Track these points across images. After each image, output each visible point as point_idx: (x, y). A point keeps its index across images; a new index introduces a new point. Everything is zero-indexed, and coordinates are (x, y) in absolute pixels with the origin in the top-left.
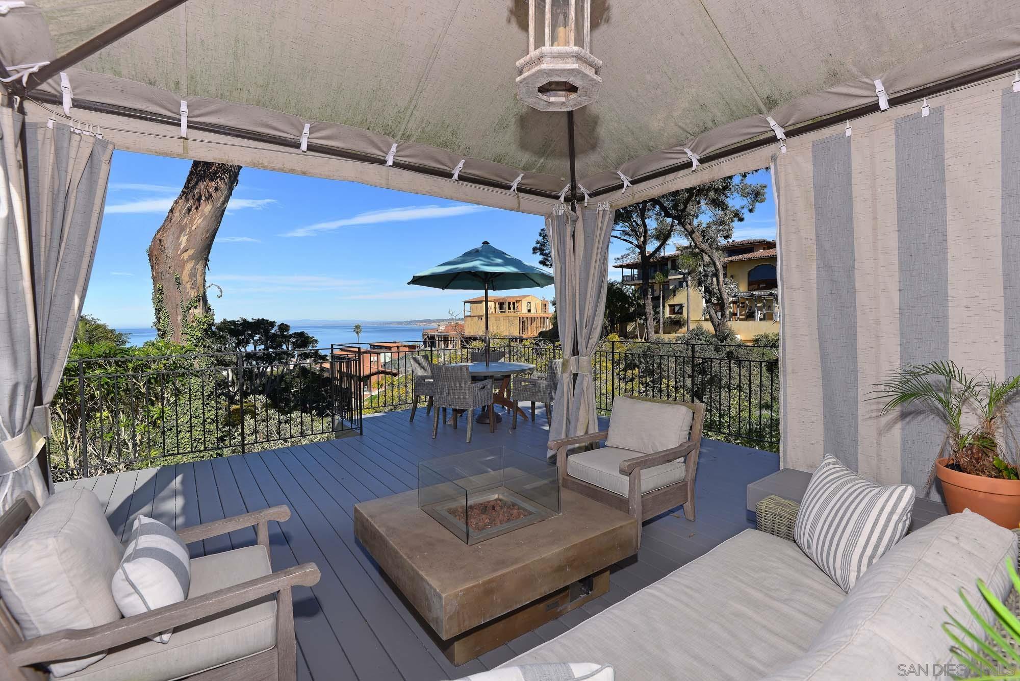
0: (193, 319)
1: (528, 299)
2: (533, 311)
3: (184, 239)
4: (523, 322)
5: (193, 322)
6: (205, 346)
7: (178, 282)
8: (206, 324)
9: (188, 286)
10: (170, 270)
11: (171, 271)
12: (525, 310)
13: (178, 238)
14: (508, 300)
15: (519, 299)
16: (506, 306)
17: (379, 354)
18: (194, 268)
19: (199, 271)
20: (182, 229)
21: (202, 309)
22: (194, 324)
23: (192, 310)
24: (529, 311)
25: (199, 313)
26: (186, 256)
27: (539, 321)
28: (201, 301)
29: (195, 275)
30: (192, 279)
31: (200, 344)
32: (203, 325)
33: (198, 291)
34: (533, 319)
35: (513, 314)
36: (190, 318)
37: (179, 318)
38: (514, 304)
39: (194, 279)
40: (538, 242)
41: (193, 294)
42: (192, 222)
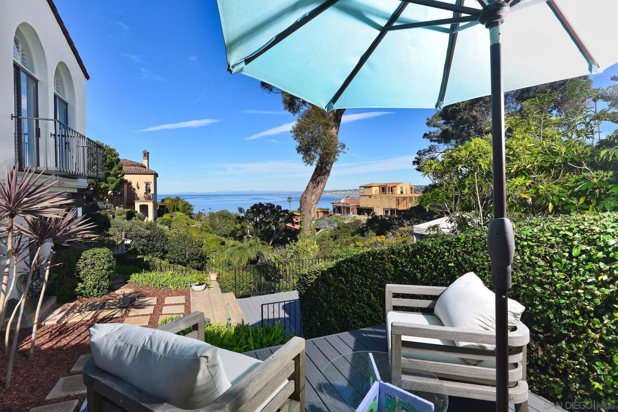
1: (401, 185)
2: (404, 193)
3: (313, 197)
4: (398, 200)
7: (310, 212)
12: (399, 192)
13: (311, 196)
14: (388, 186)
15: (394, 185)
16: (387, 189)
20: (313, 193)
24: (402, 193)
26: (313, 203)
27: (408, 199)
34: (404, 198)
35: (392, 195)
37: (309, 224)
38: (392, 188)
40: (416, 158)
42: (317, 190)
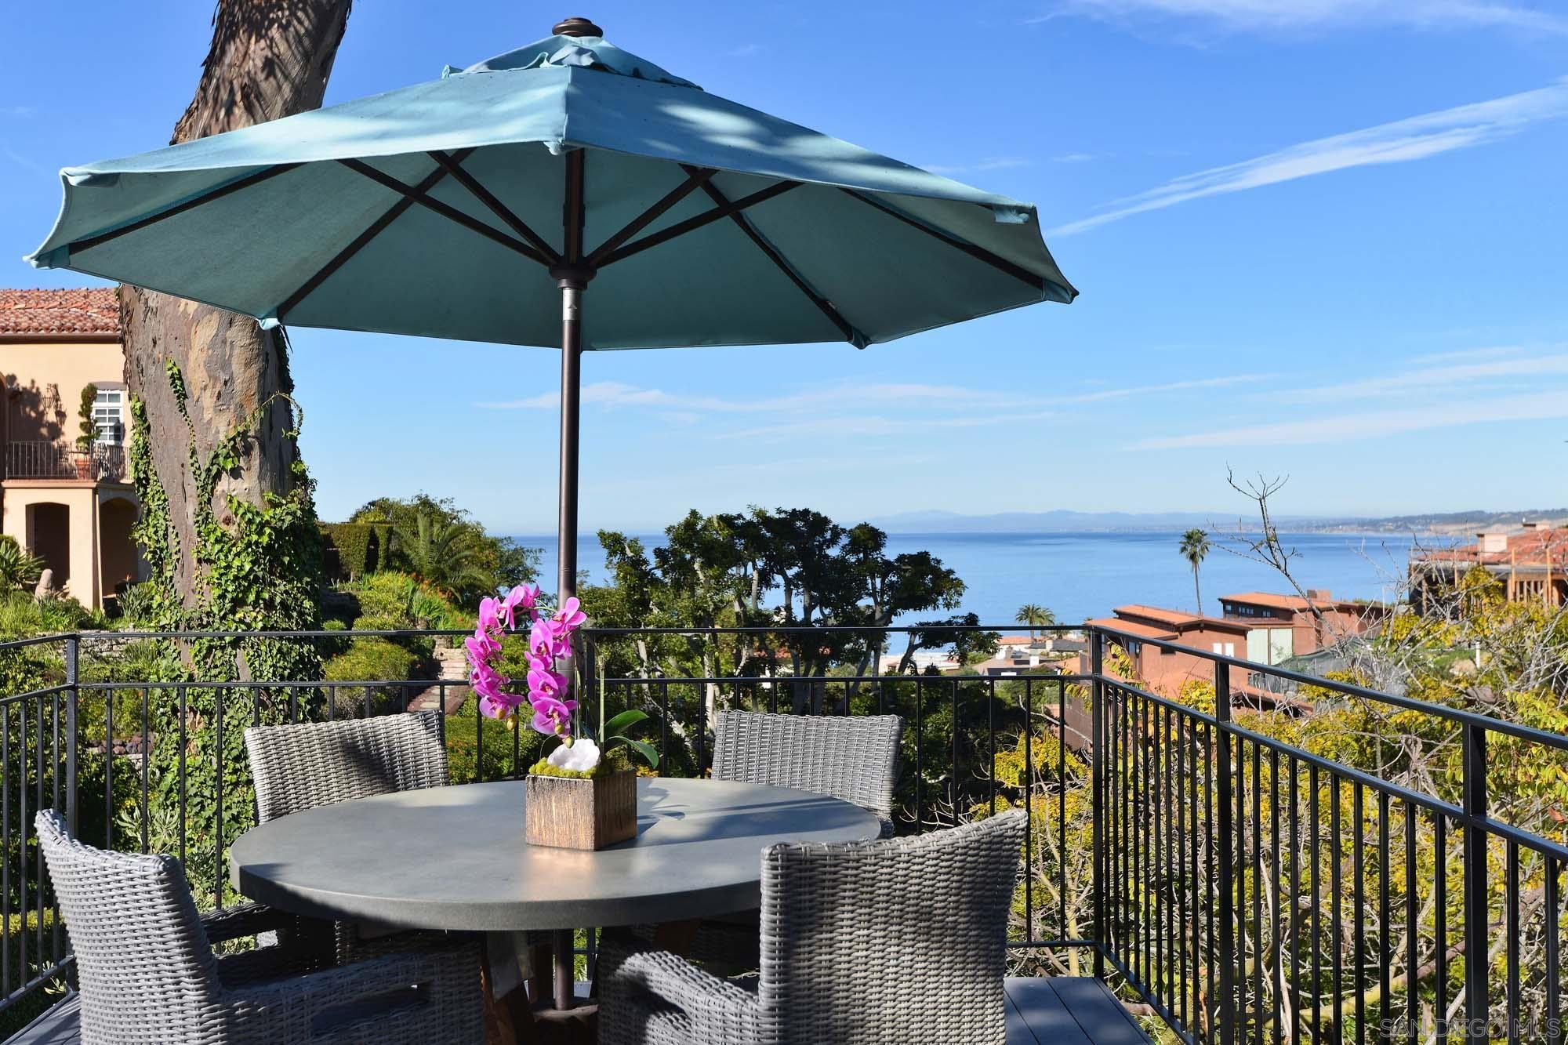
0: (230, 512)
5: (228, 521)
6: (270, 605)
7: (181, 387)
8: (268, 530)
9: (208, 400)
10: (156, 351)
11: (158, 353)
17: (1242, 632)
18: (219, 341)
19: (236, 351)
21: (261, 478)
22: (232, 531)
23: (225, 484)
25: (249, 490)
28: (256, 452)
29: (225, 365)
30: (216, 379)
31: (252, 598)
32: (260, 533)
33: (241, 419)
36: (220, 508)
37: (191, 508)
39: (224, 377)
41: (223, 429)
